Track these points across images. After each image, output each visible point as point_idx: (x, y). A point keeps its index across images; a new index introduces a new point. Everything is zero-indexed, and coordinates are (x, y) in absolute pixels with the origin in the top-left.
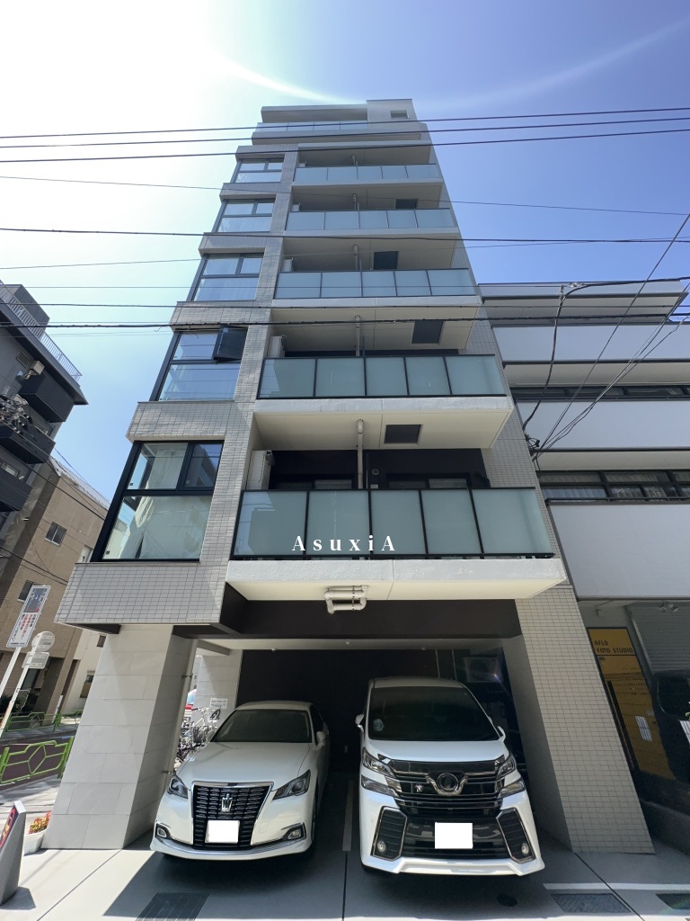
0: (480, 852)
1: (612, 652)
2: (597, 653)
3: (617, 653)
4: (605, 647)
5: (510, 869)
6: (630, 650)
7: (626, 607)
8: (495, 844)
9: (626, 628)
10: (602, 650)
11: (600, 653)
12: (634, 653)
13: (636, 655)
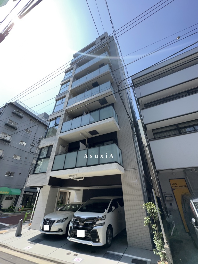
0: (86, 239)
1: (178, 187)
2: (172, 188)
3: (180, 187)
4: (176, 185)
5: (91, 244)
6: (185, 186)
7: (184, 171)
8: (89, 237)
9: (184, 178)
10: (174, 187)
11: (174, 188)
12: (187, 187)
13: (188, 188)
